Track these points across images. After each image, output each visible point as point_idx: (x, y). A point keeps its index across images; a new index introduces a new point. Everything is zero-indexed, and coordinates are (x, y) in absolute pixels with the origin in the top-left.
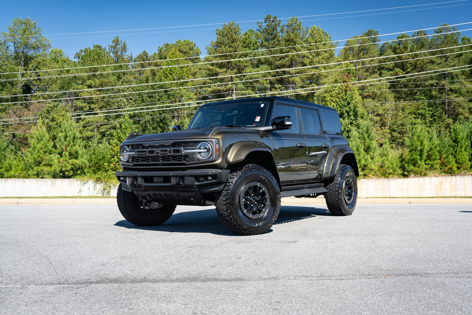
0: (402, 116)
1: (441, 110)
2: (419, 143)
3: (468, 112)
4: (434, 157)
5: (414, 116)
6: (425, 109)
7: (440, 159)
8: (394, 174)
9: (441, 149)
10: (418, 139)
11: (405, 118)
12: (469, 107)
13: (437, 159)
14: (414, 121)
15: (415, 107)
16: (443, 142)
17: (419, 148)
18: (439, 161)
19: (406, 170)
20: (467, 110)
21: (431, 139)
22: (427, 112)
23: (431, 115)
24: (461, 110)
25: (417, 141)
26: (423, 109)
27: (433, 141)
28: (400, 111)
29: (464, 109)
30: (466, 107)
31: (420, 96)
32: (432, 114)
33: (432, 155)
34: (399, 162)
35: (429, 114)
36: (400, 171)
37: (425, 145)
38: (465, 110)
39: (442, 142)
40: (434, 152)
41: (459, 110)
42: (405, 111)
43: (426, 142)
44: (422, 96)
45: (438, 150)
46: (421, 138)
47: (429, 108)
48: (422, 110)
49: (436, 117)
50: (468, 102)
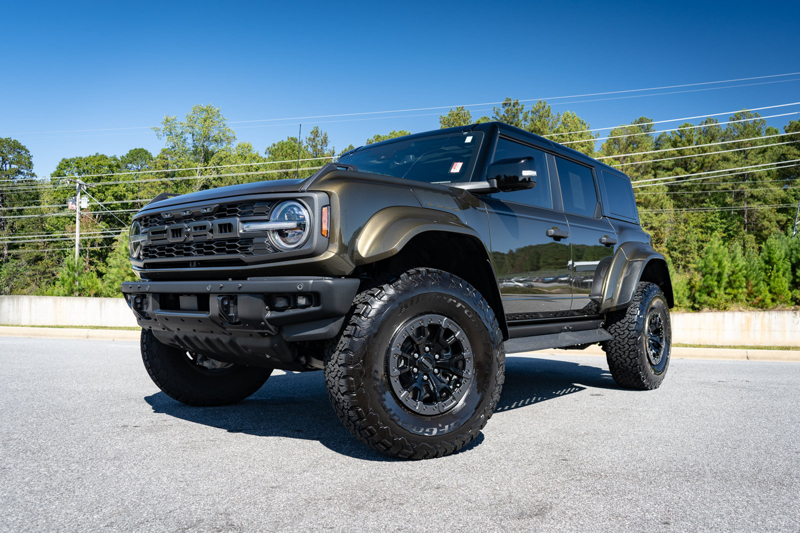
0: (684, 230)
1: (739, 223)
2: (716, 264)
3: (776, 226)
4: (738, 283)
5: (701, 230)
6: (717, 221)
7: (746, 287)
8: (680, 306)
9: (749, 273)
10: (714, 258)
11: (690, 233)
12: (778, 219)
13: (742, 288)
14: (701, 237)
15: (703, 219)
16: (752, 263)
17: (716, 271)
18: (745, 290)
19: (697, 302)
20: (774, 223)
21: (733, 259)
22: (718, 226)
23: (724, 229)
24: (766, 223)
25: (712, 261)
26: (713, 221)
27: (736, 262)
28: (682, 223)
29: (770, 222)
30: (773, 220)
31: (710, 204)
32: (726, 229)
33: (735, 281)
34: (687, 290)
35: (721, 228)
36: (687, 303)
37: (725, 266)
38: (772, 223)
39: (750, 262)
40: (738, 277)
41: (764, 223)
42: (689, 224)
43: (727, 263)
44: (713, 204)
45: (745, 275)
46: (719, 257)
47: (722, 220)
48: (712, 223)
49: (731, 232)
50: (776, 213)
